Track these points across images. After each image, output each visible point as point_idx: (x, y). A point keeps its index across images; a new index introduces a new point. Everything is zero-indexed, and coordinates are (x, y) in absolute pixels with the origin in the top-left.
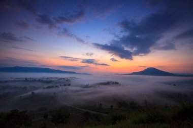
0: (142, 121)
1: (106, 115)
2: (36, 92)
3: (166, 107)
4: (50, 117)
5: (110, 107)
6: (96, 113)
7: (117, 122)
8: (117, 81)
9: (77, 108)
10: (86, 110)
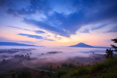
0: (75, 75)
1: (55, 72)
2: (6, 59)
3: (89, 65)
4: (17, 76)
5: (57, 67)
6: (48, 71)
7: (61, 76)
8: (62, 51)
9: (36, 69)
10: (42, 70)
